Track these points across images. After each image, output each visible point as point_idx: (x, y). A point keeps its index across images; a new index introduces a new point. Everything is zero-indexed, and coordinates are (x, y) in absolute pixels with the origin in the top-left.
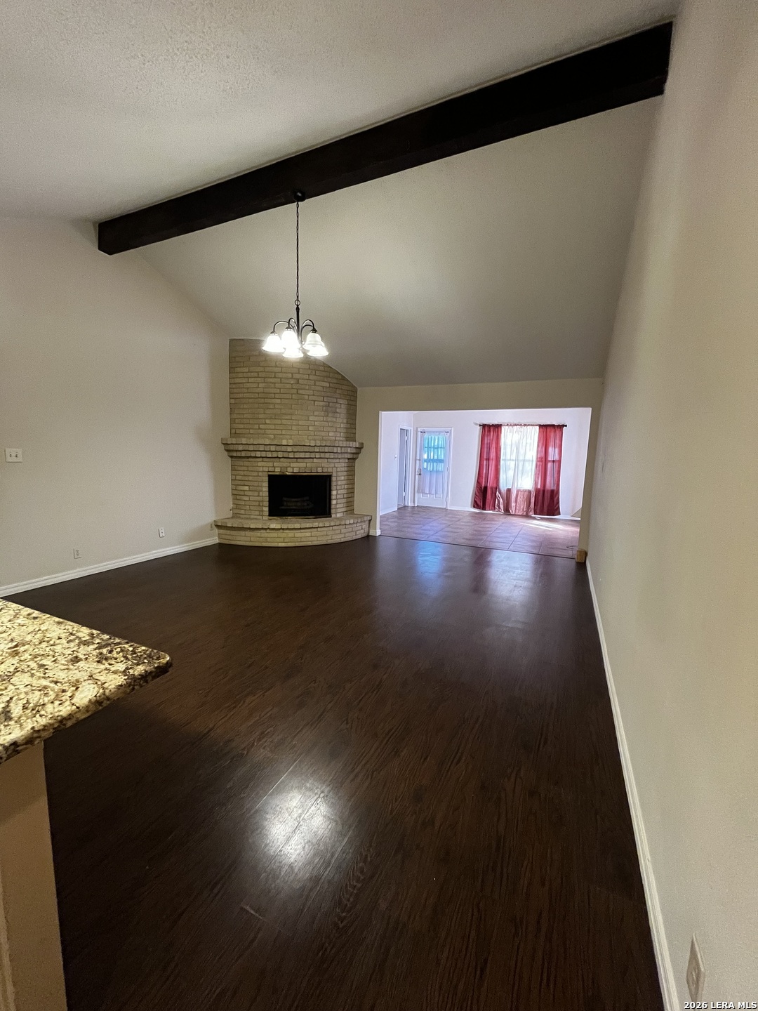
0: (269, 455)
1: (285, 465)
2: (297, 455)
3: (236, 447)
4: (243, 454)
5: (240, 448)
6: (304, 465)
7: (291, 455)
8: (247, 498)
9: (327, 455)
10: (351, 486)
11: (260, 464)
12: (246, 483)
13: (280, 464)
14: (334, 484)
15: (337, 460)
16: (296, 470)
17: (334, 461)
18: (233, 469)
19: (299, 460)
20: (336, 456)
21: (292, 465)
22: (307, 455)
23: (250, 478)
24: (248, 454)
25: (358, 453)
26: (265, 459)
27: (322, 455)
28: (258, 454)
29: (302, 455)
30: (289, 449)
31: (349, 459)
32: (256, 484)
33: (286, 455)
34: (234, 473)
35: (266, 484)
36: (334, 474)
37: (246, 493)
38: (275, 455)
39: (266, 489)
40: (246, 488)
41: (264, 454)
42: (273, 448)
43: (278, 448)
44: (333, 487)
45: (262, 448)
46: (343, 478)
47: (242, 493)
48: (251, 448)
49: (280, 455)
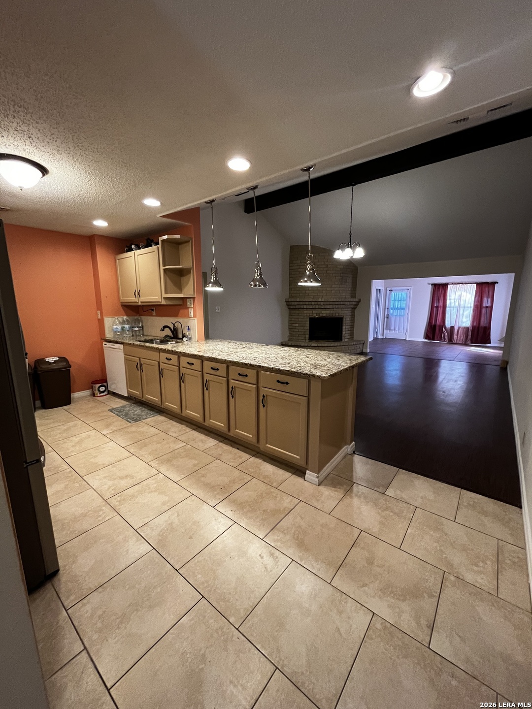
0: (311, 307)
1: (319, 312)
2: (326, 307)
3: (293, 303)
4: (297, 307)
5: (296, 303)
6: (329, 312)
7: (322, 307)
8: (297, 330)
9: (342, 306)
10: (352, 324)
11: (305, 312)
12: (297, 322)
13: (316, 312)
14: (344, 322)
15: (346, 309)
16: (324, 315)
17: (344, 309)
18: (290, 314)
19: (326, 309)
20: (346, 306)
21: (322, 312)
22: (331, 307)
23: (300, 320)
24: (299, 307)
25: (357, 305)
26: (308, 309)
27: (339, 306)
28: (305, 307)
29: (328, 307)
30: (322, 303)
31: (352, 308)
32: (303, 323)
33: (319, 307)
34: (291, 317)
35: (308, 323)
36: (345, 317)
37: (297, 328)
38: (314, 307)
39: (308, 325)
40: (297, 325)
41: (308, 307)
42: (313, 303)
43: (316, 303)
44: (344, 324)
45: (307, 303)
46: (349, 319)
47: (295, 328)
48: (301, 303)
49: (317, 307)
